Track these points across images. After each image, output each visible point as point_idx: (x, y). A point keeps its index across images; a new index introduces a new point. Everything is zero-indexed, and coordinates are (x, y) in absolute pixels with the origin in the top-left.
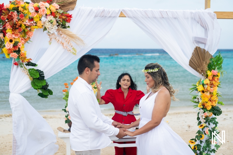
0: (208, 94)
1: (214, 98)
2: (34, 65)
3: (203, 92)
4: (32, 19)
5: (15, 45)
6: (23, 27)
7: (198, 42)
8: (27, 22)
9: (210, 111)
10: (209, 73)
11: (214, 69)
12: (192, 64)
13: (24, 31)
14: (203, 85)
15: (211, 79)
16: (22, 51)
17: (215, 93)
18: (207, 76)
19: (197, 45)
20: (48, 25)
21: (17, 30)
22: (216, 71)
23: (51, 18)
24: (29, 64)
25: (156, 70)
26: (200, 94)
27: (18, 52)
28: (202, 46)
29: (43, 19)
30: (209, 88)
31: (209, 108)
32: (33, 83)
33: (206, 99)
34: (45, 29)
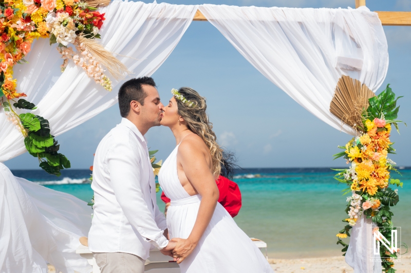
0: (369, 164)
1: (382, 171)
2: (30, 106)
3: (359, 160)
6: (11, 33)
8: (18, 24)
9: (374, 196)
10: (370, 124)
11: (379, 117)
12: (337, 110)
14: (360, 146)
15: (373, 133)
17: (382, 163)
18: (365, 130)
19: (345, 74)
20: (59, 30)
22: (382, 121)
24: (22, 103)
26: (355, 165)
28: (353, 76)
29: (49, 18)
30: (370, 153)
31: (374, 191)
32: (28, 142)
33: (367, 174)
34: (54, 38)
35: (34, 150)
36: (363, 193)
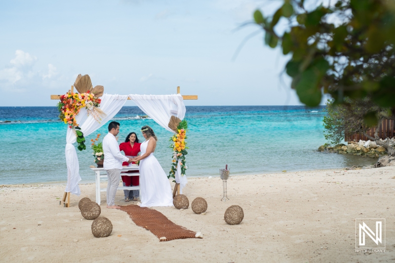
0: (179, 143)
1: (183, 145)
2: (80, 129)
3: (176, 141)
4: (80, 103)
5: (71, 117)
6: (76, 107)
7: (173, 113)
8: (78, 104)
10: (179, 131)
11: (182, 128)
12: (170, 126)
13: (76, 109)
14: (176, 137)
15: (180, 133)
16: (75, 120)
17: (183, 143)
18: (178, 133)
19: (173, 115)
20: (89, 106)
21: (72, 109)
22: (183, 130)
23: (90, 102)
24: (77, 128)
25: (147, 129)
26: (175, 143)
27: (72, 120)
28: (175, 116)
29: (86, 102)
30: (179, 139)
31: (180, 151)
32: (77, 138)
33: (178, 146)
34: (87, 108)
35: (79, 141)
36: (177, 151)
